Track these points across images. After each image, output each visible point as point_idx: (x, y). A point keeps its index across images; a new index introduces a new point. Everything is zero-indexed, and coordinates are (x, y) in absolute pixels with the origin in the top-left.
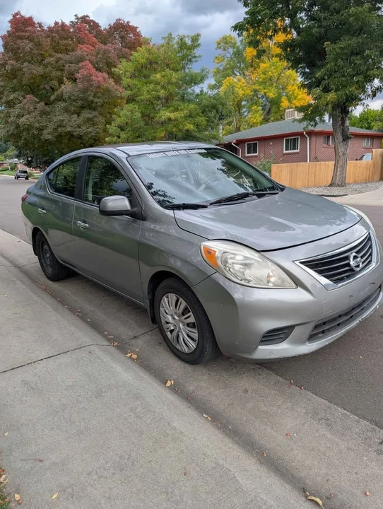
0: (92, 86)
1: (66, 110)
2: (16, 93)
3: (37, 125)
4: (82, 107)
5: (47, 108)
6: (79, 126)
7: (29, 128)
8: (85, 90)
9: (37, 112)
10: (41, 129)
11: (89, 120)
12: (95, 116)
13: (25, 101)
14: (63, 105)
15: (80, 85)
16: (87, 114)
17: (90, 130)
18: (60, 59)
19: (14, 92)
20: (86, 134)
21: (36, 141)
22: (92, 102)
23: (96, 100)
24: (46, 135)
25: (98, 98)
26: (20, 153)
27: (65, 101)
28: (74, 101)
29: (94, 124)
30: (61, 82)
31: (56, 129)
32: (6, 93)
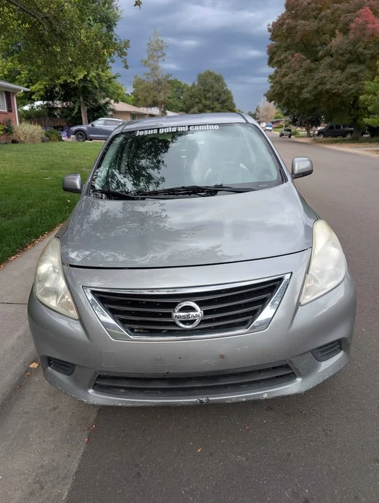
0: (364, 35)
1: (331, 66)
2: (288, 52)
3: (298, 83)
4: (349, 62)
5: (313, 66)
6: (340, 83)
7: (291, 86)
8: (354, 43)
9: (301, 70)
10: (301, 88)
11: (355, 75)
12: (360, 71)
13: (293, 60)
14: (328, 60)
15: (351, 36)
16: (352, 69)
17: (351, 87)
18: (338, 9)
19: (286, 51)
20: (345, 91)
21: (296, 100)
22: (362, 53)
23: (366, 52)
24: (305, 95)
25: (369, 49)
27: (332, 56)
28: (342, 55)
29: (357, 80)
30: (333, 35)
31: (316, 87)
32: (278, 53)
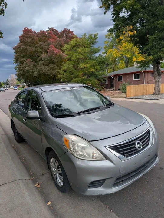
0: (54, 54)
1: (43, 64)
2: (24, 58)
3: (31, 70)
4: (50, 63)
5: (36, 64)
6: (48, 71)
7: (28, 72)
8: (51, 56)
9: (31, 66)
10: (33, 72)
11: (52, 68)
12: (55, 66)
13: (27, 61)
14: (41, 62)
15: (49, 54)
16: (51, 66)
17: (52, 72)
18: (42, 44)
19: (23, 58)
20: (51, 74)
21: (31, 77)
22: (54, 61)
23: (55, 60)
24: (35, 74)
25: (56, 59)
26: (25, 81)
27: (43, 61)
28: (46, 60)
29: (54, 70)
30: (42, 53)
31: (39, 72)
32: (20, 58)
